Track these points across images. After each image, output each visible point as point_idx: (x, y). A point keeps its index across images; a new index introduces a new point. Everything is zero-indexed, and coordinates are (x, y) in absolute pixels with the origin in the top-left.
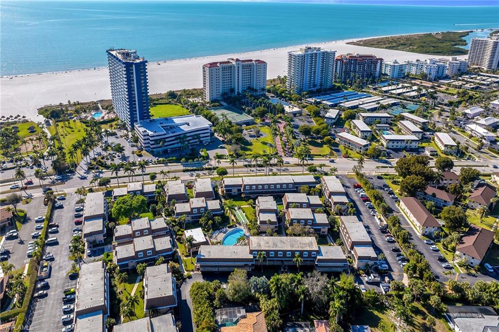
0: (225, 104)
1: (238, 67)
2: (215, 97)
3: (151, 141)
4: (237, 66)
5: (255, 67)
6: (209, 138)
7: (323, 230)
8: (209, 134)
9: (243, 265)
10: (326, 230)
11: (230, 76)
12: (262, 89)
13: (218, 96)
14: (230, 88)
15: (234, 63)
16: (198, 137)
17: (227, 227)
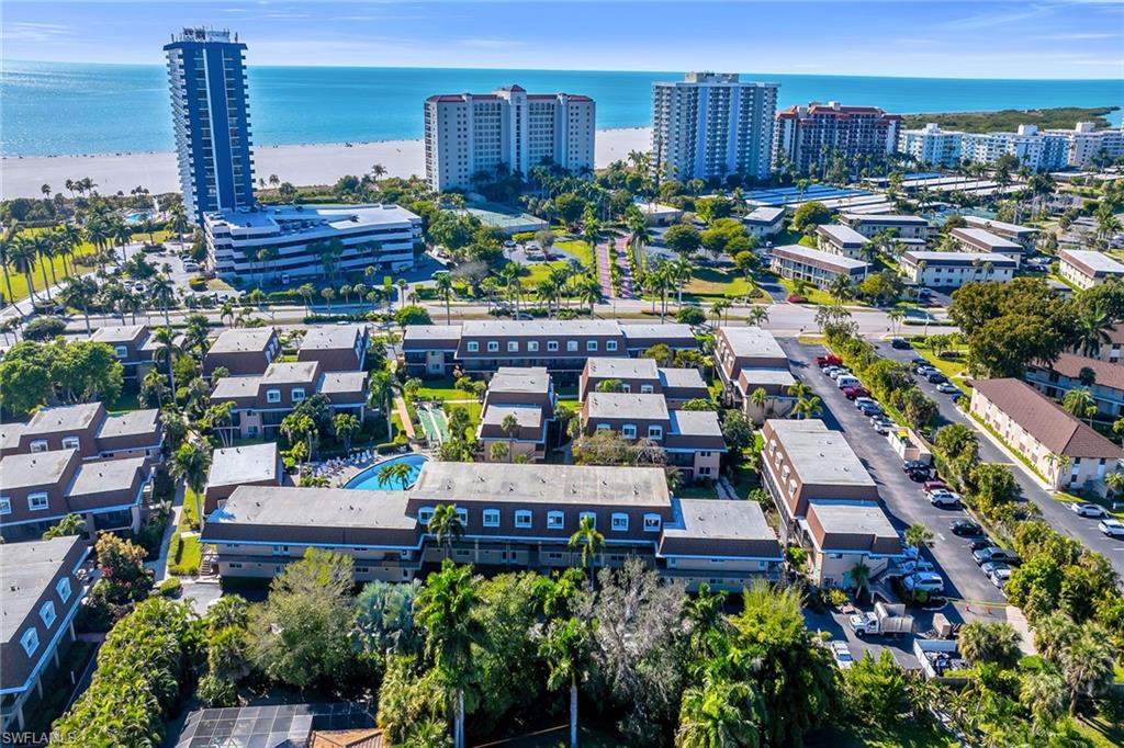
0: (477, 197)
1: (518, 108)
2: (454, 181)
3: (238, 249)
4: (516, 104)
5: (564, 109)
6: (411, 256)
7: (701, 461)
8: (410, 246)
9: (379, 555)
10: (712, 461)
11: (496, 130)
12: (583, 168)
13: (463, 180)
14: (496, 163)
15: (506, 96)
16: (374, 249)
17: (376, 452)
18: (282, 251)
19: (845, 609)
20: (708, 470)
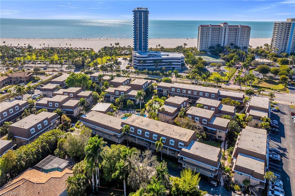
0: (209, 53)
1: (225, 29)
2: (204, 48)
3: (137, 60)
4: (225, 28)
5: (240, 30)
6: (180, 66)
8: (180, 64)
9: (113, 134)
10: (223, 134)
11: (218, 35)
12: (244, 47)
13: (206, 48)
14: (217, 44)
15: (222, 25)
16: (170, 63)
17: (135, 111)
18: (147, 62)
19: (238, 193)
20: (221, 137)
